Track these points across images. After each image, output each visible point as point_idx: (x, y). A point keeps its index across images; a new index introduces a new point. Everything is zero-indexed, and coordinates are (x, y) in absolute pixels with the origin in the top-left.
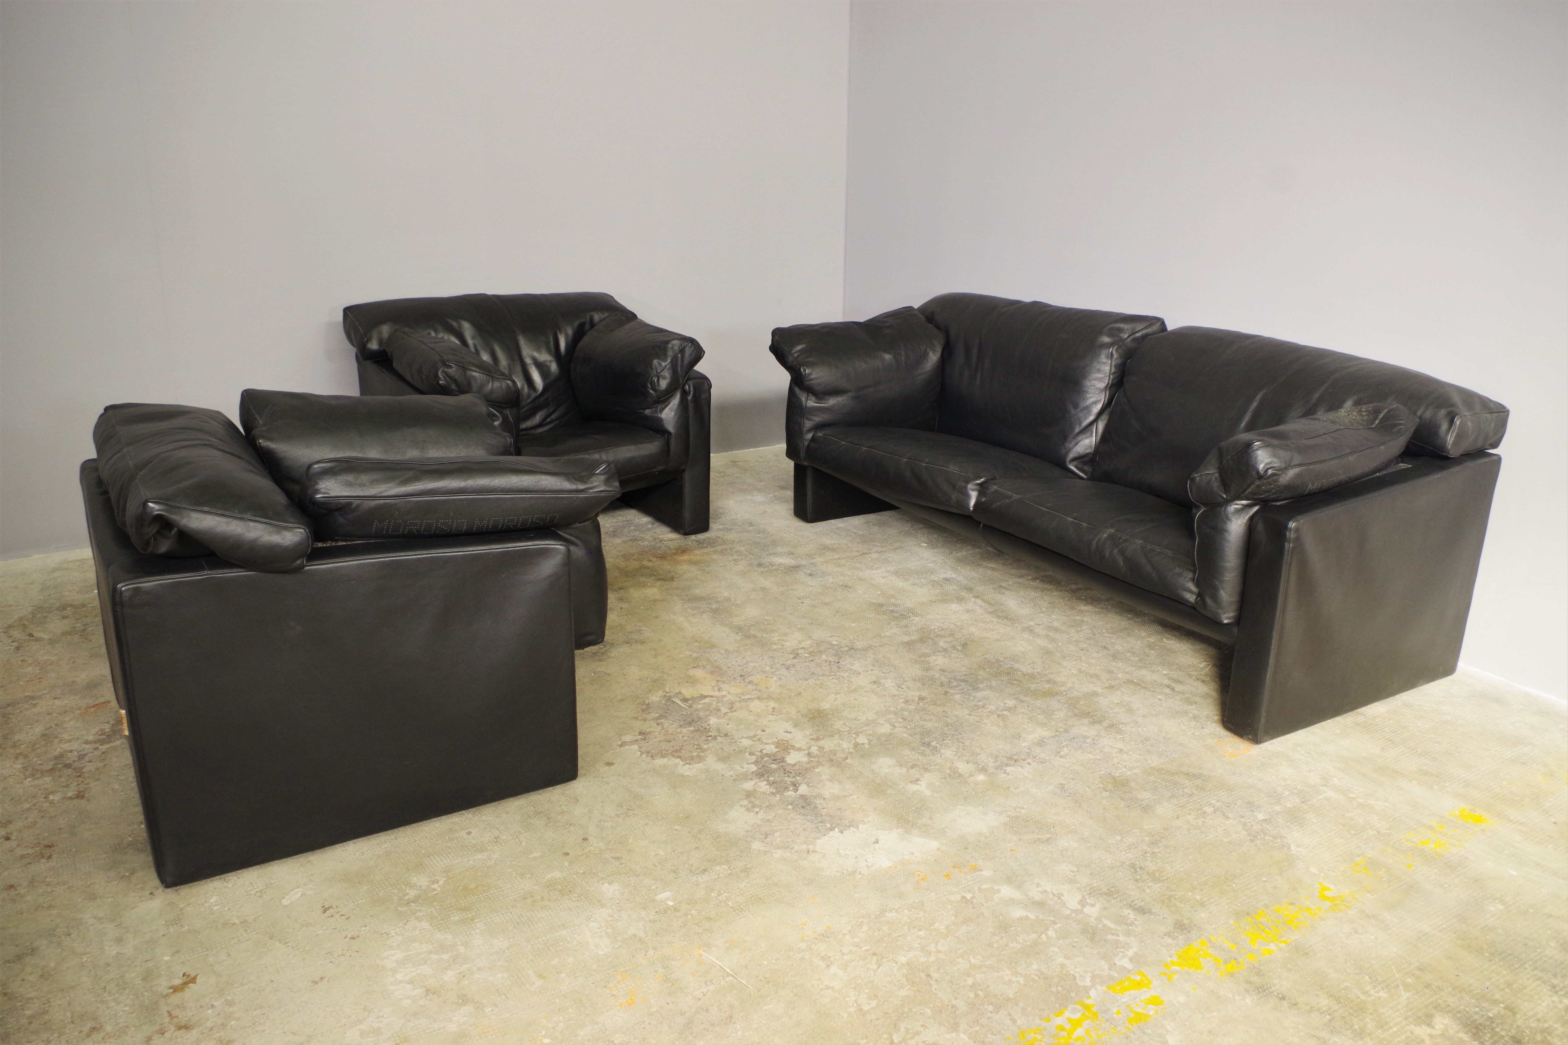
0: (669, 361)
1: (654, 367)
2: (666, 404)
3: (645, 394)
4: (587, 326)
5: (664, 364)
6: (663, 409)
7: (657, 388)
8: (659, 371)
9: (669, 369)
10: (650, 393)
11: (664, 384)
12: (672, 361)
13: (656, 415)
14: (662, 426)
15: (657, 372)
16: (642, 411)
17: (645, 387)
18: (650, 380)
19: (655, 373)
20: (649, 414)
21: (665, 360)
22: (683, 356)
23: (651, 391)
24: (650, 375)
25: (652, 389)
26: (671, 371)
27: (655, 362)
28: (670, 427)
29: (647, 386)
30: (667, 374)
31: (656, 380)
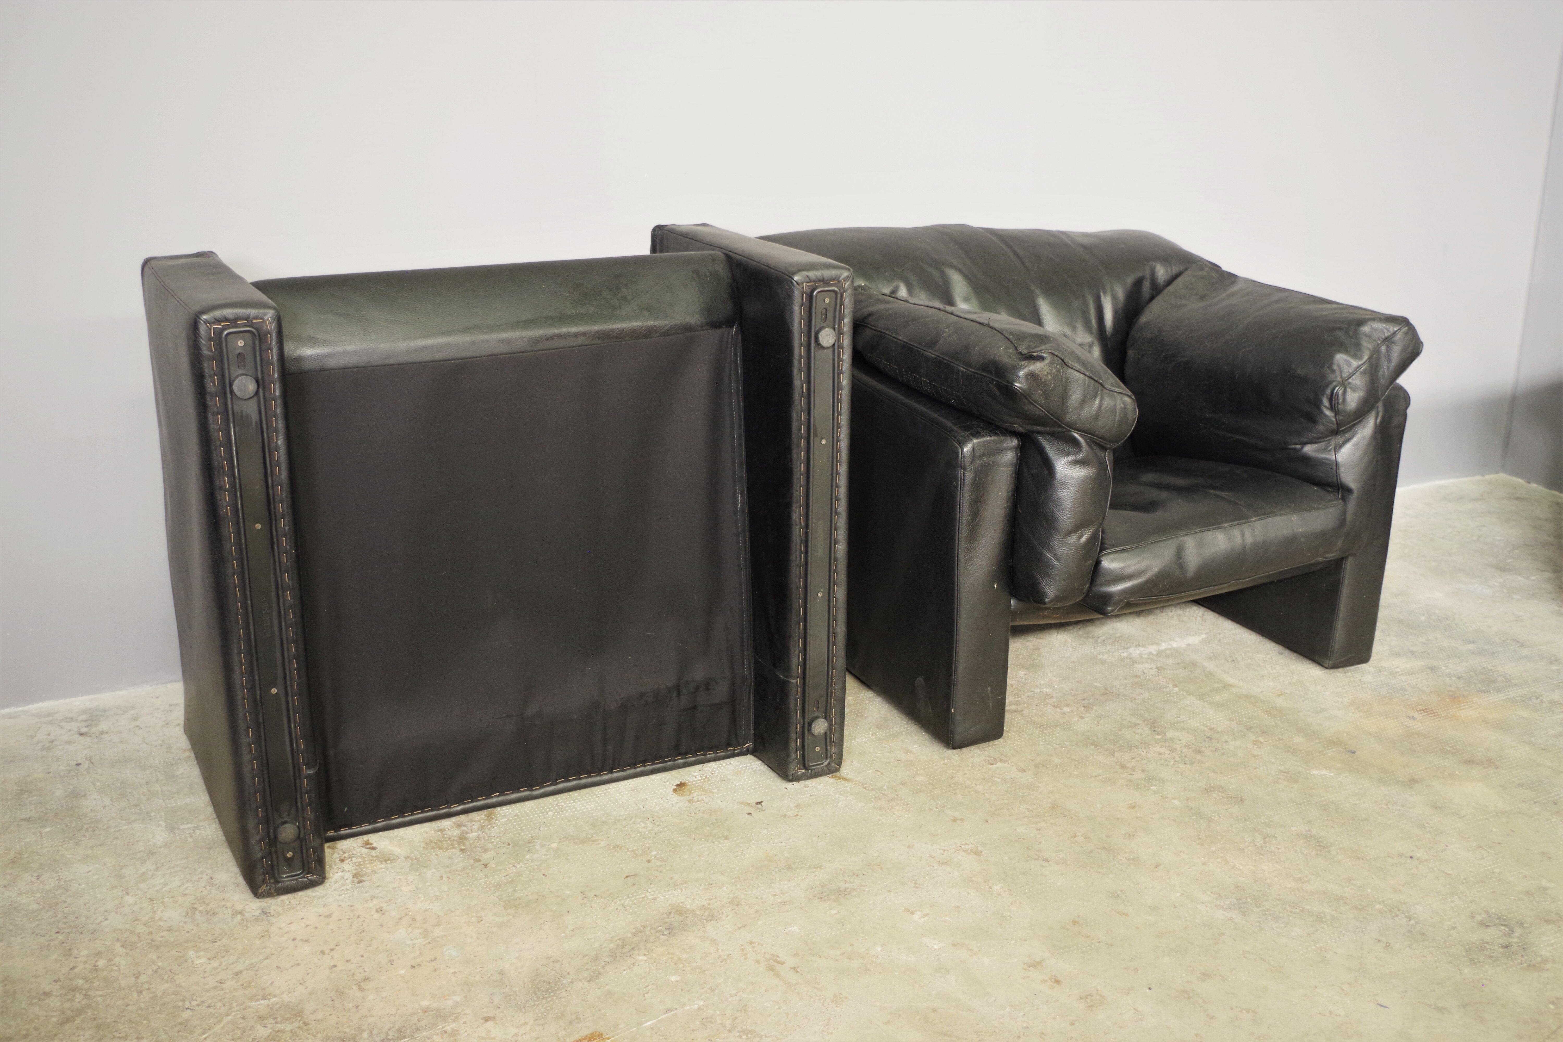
0: (1366, 358)
1: (1335, 367)
2: (1347, 435)
3: (1311, 416)
4: (1146, 284)
5: (1355, 363)
6: (1341, 446)
7: (1340, 407)
8: (1345, 375)
9: (1364, 373)
10: (1325, 415)
11: (1352, 399)
12: (1370, 358)
13: (1328, 456)
14: (1337, 475)
15: (1341, 377)
16: (1298, 446)
17: (1317, 404)
18: (1328, 392)
19: (1339, 379)
20: (1313, 454)
21: (1356, 357)
22: (1388, 349)
23: (1328, 413)
24: (1331, 383)
25: (1332, 408)
26: (1367, 377)
27: (1340, 358)
28: (1350, 477)
29: (1321, 402)
30: (1358, 381)
31: (1340, 392)
